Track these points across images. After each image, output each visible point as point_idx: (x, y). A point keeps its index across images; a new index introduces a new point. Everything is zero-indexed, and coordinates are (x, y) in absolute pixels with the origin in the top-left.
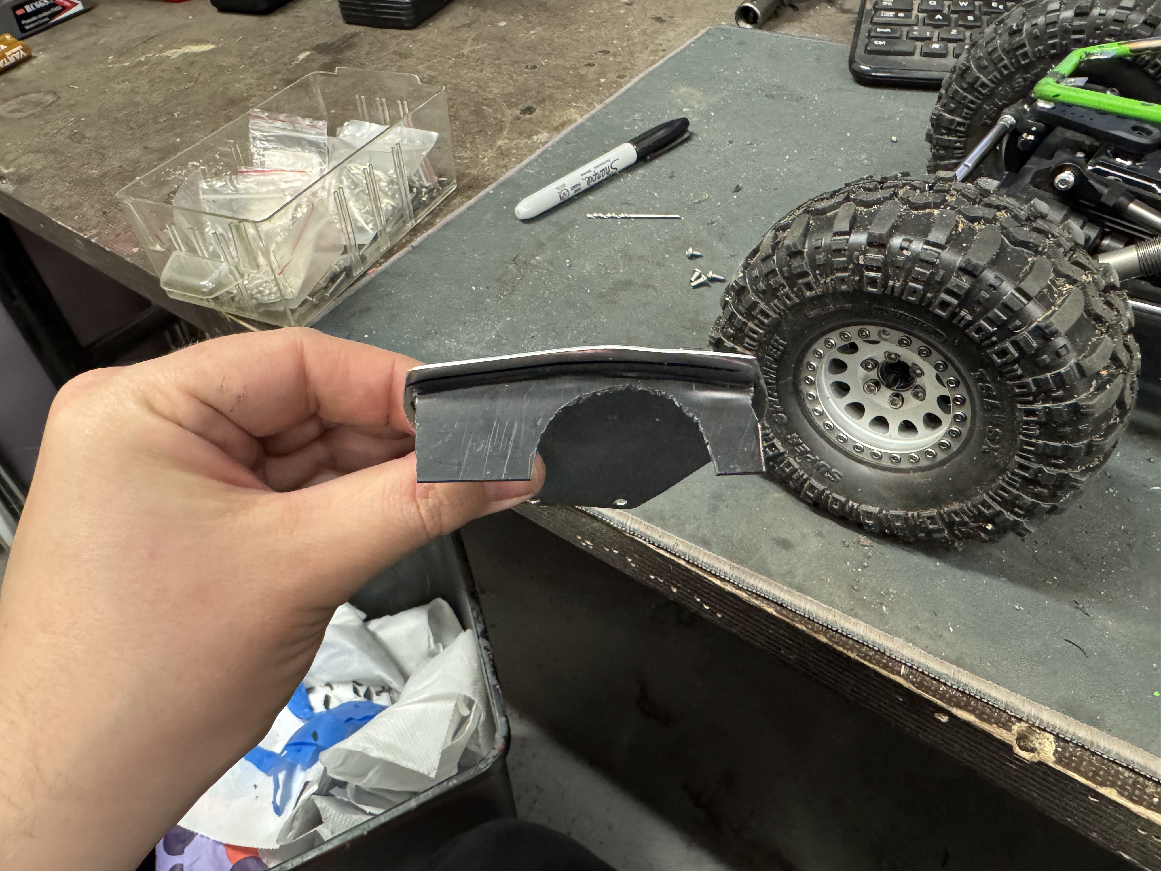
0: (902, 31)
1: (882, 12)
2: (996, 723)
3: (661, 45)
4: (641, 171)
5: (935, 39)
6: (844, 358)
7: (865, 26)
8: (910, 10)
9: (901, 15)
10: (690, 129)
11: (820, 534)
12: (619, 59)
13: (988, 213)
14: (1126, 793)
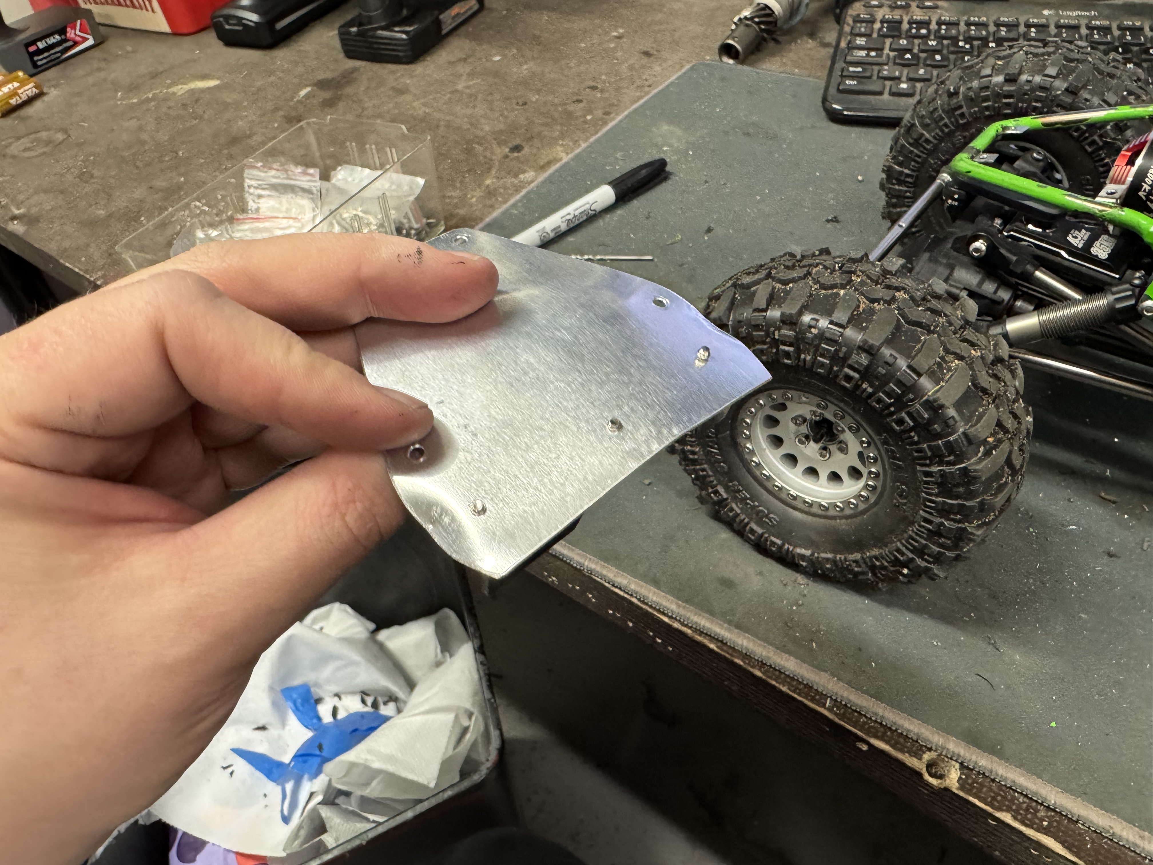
0: (873, 70)
1: (856, 51)
2: (908, 752)
3: (646, 80)
4: (619, 212)
5: (904, 78)
6: (777, 415)
7: (840, 65)
8: (882, 49)
9: (873, 54)
10: (668, 168)
11: (761, 573)
12: (606, 95)
13: (887, 294)
14: (1019, 817)
